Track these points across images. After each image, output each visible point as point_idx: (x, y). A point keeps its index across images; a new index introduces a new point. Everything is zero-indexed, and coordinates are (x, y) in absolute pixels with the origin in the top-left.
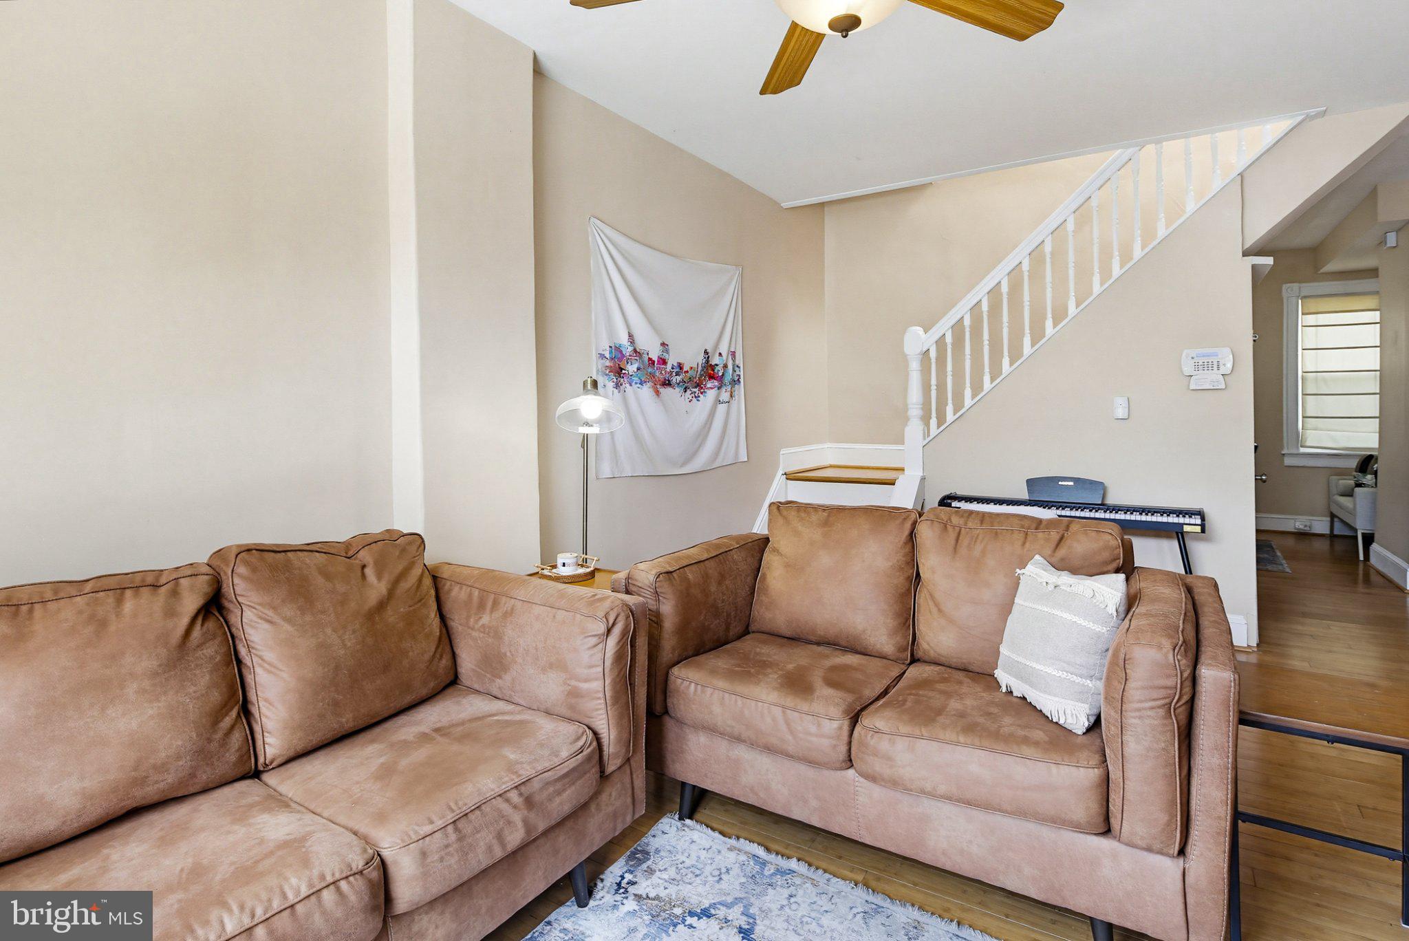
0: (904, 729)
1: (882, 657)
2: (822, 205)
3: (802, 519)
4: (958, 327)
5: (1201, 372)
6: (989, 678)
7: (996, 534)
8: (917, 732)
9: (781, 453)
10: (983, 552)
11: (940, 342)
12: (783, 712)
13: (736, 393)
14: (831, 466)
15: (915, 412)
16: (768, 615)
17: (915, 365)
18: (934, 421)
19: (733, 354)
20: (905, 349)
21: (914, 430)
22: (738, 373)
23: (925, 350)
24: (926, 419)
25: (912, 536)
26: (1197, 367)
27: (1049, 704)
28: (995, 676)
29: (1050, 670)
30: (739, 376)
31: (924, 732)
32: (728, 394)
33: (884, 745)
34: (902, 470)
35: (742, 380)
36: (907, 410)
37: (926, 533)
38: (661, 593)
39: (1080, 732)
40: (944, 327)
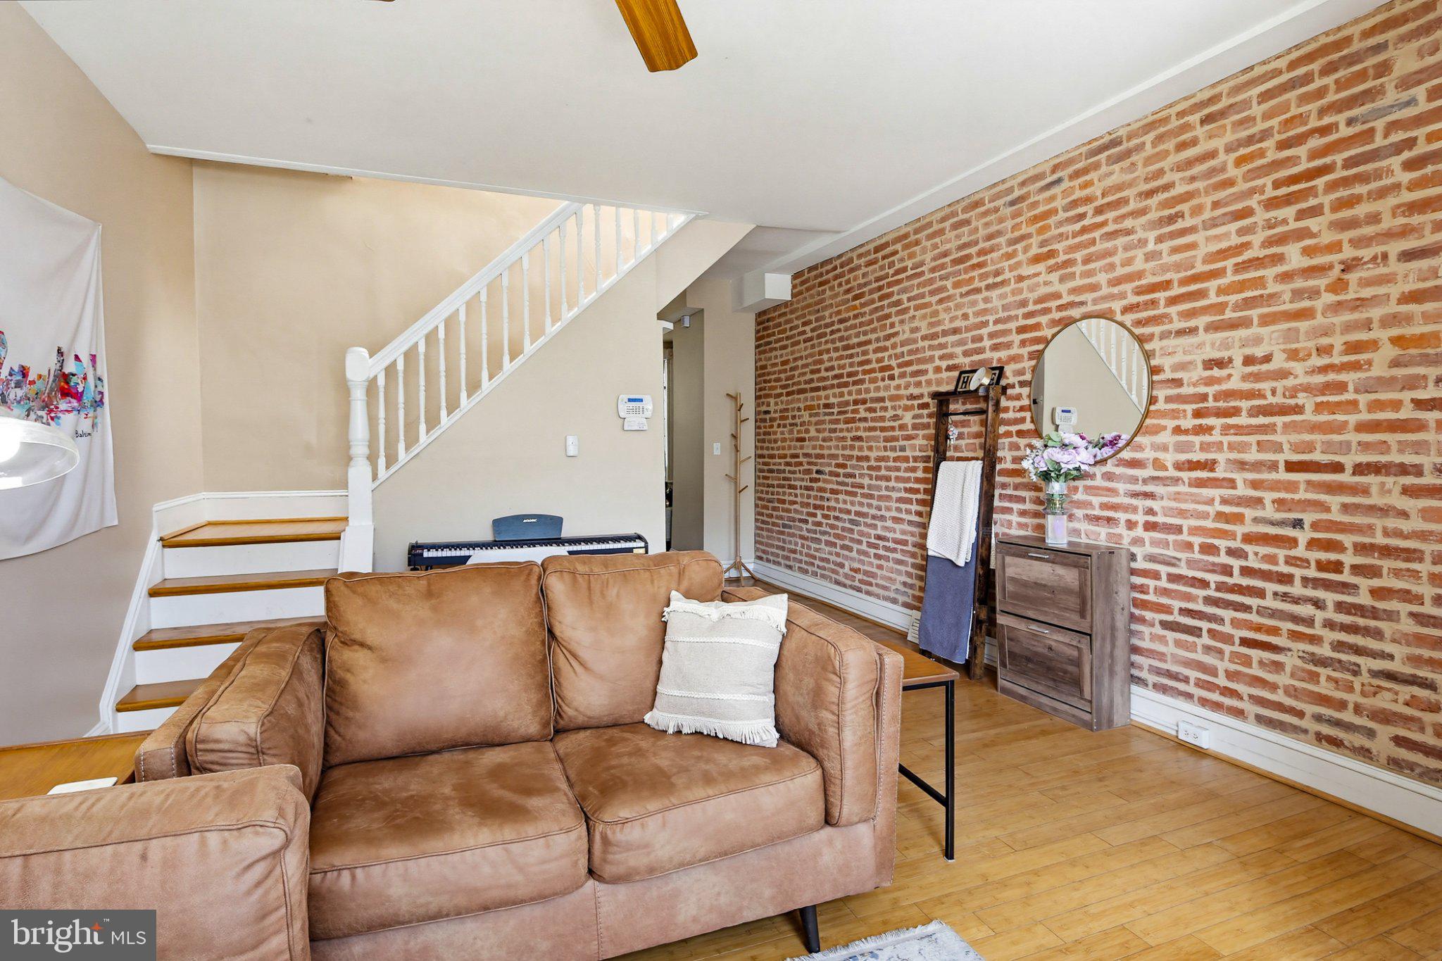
0: (652, 806)
1: (527, 740)
2: (192, 162)
3: (392, 595)
4: (410, 355)
5: (631, 415)
6: (641, 726)
7: (625, 576)
8: (666, 802)
9: (155, 509)
10: (618, 595)
11: (390, 370)
12: (506, 850)
13: (98, 420)
14: (210, 524)
15: (359, 449)
16: (362, 735)
17: (358, 395)
18: (382, 461)
19: (93, 358)
20: (347, 374)
21: (359, 473)
22: (100, 388)
23: (372, 376)
24: (372, 458)
25: (542, 592)
26: (628, 412)
27: (735, 729)
28: (646, 721)
29: (739, 697)
30: (101, 393)
31: (674, 800)
32: (89, 421)
33: (631, 834)
34: (346, 519)
35: (106, 400)
36: (349, 448)
37: (557, 587)
38: (269, 748)
39: (775, 745)
40: (394, 352)
